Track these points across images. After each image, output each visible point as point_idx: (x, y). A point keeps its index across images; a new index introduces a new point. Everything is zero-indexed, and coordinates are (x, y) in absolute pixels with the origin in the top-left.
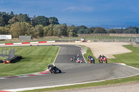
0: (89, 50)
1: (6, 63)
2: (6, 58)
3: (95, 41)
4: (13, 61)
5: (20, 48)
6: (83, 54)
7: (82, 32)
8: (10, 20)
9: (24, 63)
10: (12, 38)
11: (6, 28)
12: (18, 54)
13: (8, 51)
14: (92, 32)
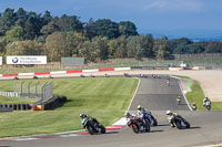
0: (196, 86)
1: (37, 109)
2: (37, 99)
3: (208, 68)
4: (49, 106)
5: (63, 81)
6: (184, 92)
7: (183, 51)
8: (44, 27)
9: (71, 109)
10: (48, 61)
11: (36, 43)
12: (59, 92)
13: (40, 87)
14: (203, 50)
